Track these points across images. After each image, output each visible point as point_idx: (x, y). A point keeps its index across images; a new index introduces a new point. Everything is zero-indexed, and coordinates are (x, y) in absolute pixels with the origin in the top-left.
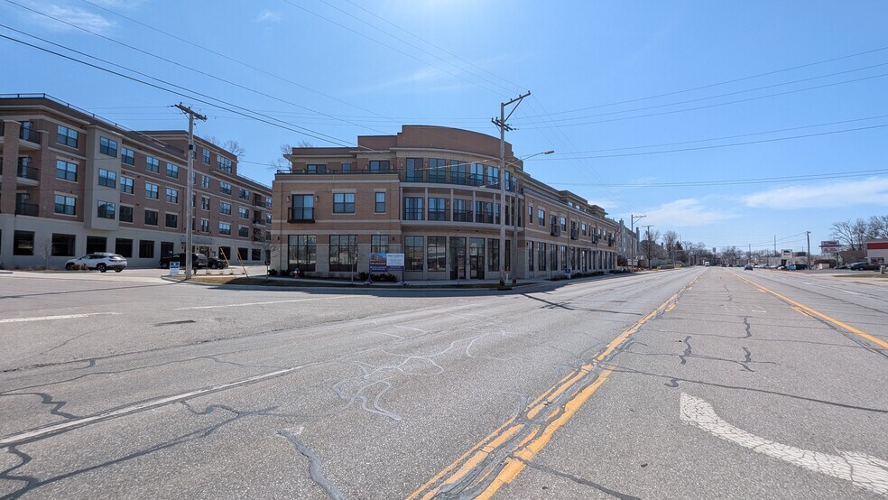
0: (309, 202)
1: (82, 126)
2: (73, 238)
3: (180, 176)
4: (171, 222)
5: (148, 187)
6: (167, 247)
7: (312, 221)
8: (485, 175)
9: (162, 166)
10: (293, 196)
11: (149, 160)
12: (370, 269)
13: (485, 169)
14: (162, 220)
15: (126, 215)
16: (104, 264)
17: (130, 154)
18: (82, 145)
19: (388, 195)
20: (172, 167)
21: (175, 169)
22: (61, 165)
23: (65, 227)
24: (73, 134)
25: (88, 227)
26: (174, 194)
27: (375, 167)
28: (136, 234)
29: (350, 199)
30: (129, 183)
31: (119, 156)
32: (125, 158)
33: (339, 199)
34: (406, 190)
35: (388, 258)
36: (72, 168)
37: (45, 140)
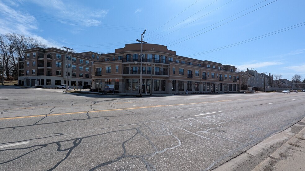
0: (101, 70)
1: (62, 53)
2: (60, 81)
3: (90, 64)
4: (87, 76)
5: (80, 67)
6: (86, 83)
7: (101, 75)
8: (153, 58)
9: (84, 61)
10: (97, 68)
11: (80, 60)
12: (105, 90)
13: (153, 56)
14: (84, 76)
15: (74, 75)
16: (63, 87)
17: (75, 59)
18: (62, 58)
19: (119, 66)
20: (87, 62)
21: (88, 62)
22: (57, 63)
23: (58, 78)
24: (60, 56)
25: (64, 78)
26: (88, 69)
27: (119, 58)
28: (77, 80)
29: (110, 68)
30: (75, 66)
31: (71, 60)
32: (73, 60)
33: (107, 69)
34: (124, 65)
35: (109, 86)
36: (60, 64)
37: (53, 58)
